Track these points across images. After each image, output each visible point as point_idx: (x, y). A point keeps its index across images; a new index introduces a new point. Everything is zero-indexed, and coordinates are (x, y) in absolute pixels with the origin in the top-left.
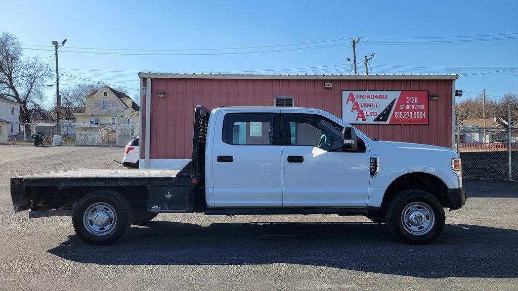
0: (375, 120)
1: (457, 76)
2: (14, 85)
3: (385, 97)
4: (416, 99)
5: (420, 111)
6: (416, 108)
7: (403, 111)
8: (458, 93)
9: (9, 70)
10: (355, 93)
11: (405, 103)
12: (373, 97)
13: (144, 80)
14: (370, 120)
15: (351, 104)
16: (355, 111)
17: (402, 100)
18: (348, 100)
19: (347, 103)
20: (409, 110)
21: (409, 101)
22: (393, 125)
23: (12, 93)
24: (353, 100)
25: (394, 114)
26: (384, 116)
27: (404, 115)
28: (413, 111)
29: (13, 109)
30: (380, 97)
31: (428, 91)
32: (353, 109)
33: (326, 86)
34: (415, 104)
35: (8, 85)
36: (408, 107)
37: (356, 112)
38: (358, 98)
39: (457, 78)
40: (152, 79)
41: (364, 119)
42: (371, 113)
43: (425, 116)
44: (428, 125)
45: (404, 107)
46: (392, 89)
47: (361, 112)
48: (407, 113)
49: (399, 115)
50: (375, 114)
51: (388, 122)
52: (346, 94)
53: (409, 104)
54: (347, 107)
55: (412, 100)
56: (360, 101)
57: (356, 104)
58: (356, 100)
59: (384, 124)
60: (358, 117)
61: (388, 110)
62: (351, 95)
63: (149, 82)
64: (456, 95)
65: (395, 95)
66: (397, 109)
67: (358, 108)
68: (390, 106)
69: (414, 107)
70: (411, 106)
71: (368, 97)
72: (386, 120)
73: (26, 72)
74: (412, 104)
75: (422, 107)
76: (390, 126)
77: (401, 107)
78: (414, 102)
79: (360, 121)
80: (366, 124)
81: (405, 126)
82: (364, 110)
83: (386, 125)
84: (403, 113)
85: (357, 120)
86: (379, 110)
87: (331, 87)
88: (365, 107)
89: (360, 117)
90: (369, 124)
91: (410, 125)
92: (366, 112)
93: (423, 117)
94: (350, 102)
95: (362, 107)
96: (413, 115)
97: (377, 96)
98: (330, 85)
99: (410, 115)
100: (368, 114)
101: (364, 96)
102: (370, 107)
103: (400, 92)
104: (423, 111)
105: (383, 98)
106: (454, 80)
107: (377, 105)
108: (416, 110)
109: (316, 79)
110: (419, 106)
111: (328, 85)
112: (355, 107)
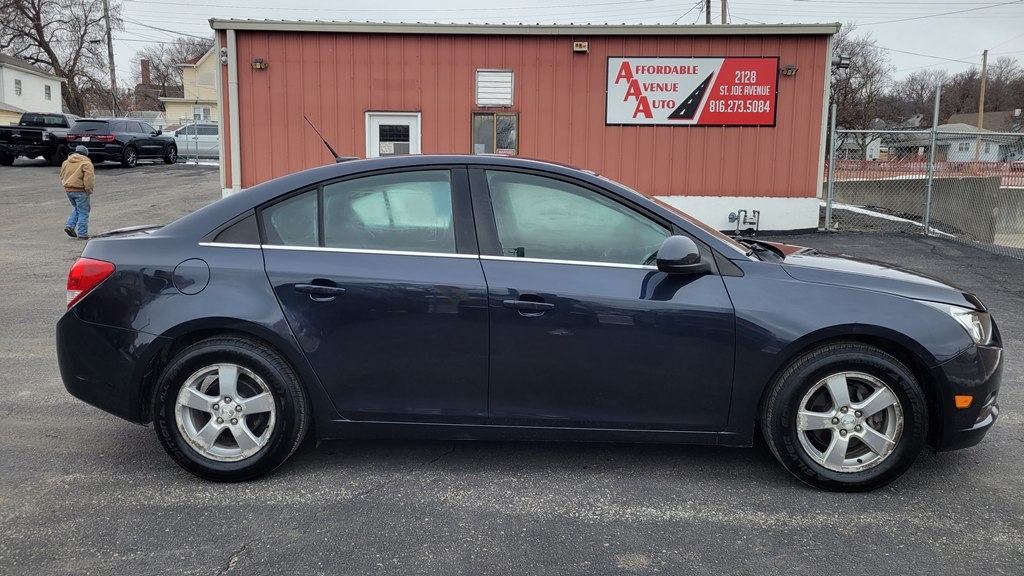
0: (671, 117)
1: (838, 26)
3: (691, 71)
4: (753, 75)
5: (759, 98)
6: (752, 92)
7: (726, 98)
8: (842, 62)
10: (634, 63)
11: (731, 83)
12: (667, 70)
13: (222, 33)
14: (661, 116)
15: (624, 84)
16: (632, 99)
17: (726, 76)
18: (620, 76)
19: (617, 82)
20: (738, 97)
21: (740, 79)
22: (704, 126)
24: (629, 76)
25: (707, 105)
26: (688, 108)
27: (727, 106)
28: (745, 98)
30: (683, 70)
31: (778, 58)
32: (629, 94)
33: (575, 49)
34: (751, 84)
36: (736, 90)
37: (633, 101)
38: (640, 72)
39: (838, 31)
40: (238, 33)
41: (649, 115)
42: (663, 102)
43: (768, 109)
44: (774, 126)
45: (729, 90)
46: (705, 55)
47: (644, 101)
48: (734, 104)
49: (718, 107)
50: (671, 104)
51: (695, 121)
52: (615, 65)
53: (738, 85)
54: (617, 90)
55: (745, 76)
56: (642, 79)
57: (635, 84)
58: (635, 77)
59: (687, 126)
60: (637, 111)
61: (696, 97)
62: (626, 66)
63: (231, 37)
65: (711, 66)
66: (715, 95)
67: (637, 93)
68: (701, 89)
69: (749, 91)
70: (743, 89)
71: (659, 70)
72: (690, 116)
74: (744, 85)
75: (765, 91)
76: (698, 128)
77: (723, 90)
78: (749, 79)
79: (641, 119)
80: (652, 125)
81: (729, 129)
82: (651, 96)
83: (692, 126)
84: (726, 102)
85: (635, 116)
86: (680, 98)
87: (586, 49)
88: (652, 90)
89: (641, 111)
90: (658, 125)
91: (739, 126)
92: (654, 102)
93: (765, 111)
94: (623, 81)
95: (646, 90)
96: (745, 108)
97: (675, 67)
98: (584, 46)
99: (739, 107)
100: (657, 105)
101: (651, 69)
102: (662, 90)
103: (723, 59)
104: (765, 98)
105: (688, 73)
106: (832, 34)
107: (675, 87)
108: (753, 98)
109: (555, 33)
110: (759, 89)
111: (580, 46)
112: (632, 91)
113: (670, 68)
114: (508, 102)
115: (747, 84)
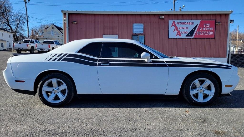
0: (186, 36)
1: (232, 12)
2: (10, 24)
3: (192, 24)
5: (210, 31)
7: (201, 31)
8: (232, 21)
9: (7, 17)
10: (176, 22)
11: (203, 27)
12: (185, 23)
13: (65, 14)
14: (184, 36)
15: (174, 27)
16: (176, 31)
17: (201, 25)
18: (172, 25)
20: (205, 31)
22: (195, 38)
23: (9, 28)
24: (175, 25)
25: (196, 33)
26: (191, 33)
27: (202, 33)
28: (206, 31)
29: (10, 36)
30: (190, 23)
31: (216, 20)
32: (175, 30)
33: (160, 18)
34: (208, 27)
35: (7, 24)
36: (204, 29)
38: (178, 24)
39: (232, 13)
40: (69, 14)
41: (180, 35)
42: (184, 32)
43: (213, 34)
44: (214, 38)
45: (202, 29)
46: (196, 19)
47: (179, 32)
48: (204, 32)
49: (199, 33)
50: (186, 33)
51: (193, 37)
52: (171, 22)
53: (205, 27)
54: (172, 29)
55: (207, 25)
56: (178, 26)
57: (176, 27)
58: (177, 25)
59: (191, 38)
60: (177, 34)
61: (193, 31)
62: (174, 23)
63: (67, 15)
64: (231, 22)
65: (197, 22)
66: (198, 30)
67: (177, 30)
68: (195, 29)
69: (208, 29)
70: (206, 28)
71: (183, 23)
72: (191, 36)
73: (15, 18)
74: (206, 27)
75: (212, 29)
76: (194, 39)
77: (201, 29)
78: (208, 26)
79: (178, 37)
80: (181, 38)
81: (202, 39)
83: (192, 38)
84: (201, 32)
85: (176, 36)
86: (189, 31)
88: (181, 29)
89: (178, 34)
90: (183, 38)
91: (205, 38)
94: (173, 26)
95: (180, 29)
96: (207, 33)
98: (163, 17)
99: (205, 33)
100: (182, 33)
101: (181, 23)
102: (184, 29)
103: (200, 21)
104: (212, 31)
105: (191, 24)
106: (230, 14)
107: (187, 28)
108: (209, 31)
109: (155, 13)
110: (210, 28)
111: (162, 17)
112: (176, 29)
113: (186, 23)
114: (142, 32)
115: (207, 27)
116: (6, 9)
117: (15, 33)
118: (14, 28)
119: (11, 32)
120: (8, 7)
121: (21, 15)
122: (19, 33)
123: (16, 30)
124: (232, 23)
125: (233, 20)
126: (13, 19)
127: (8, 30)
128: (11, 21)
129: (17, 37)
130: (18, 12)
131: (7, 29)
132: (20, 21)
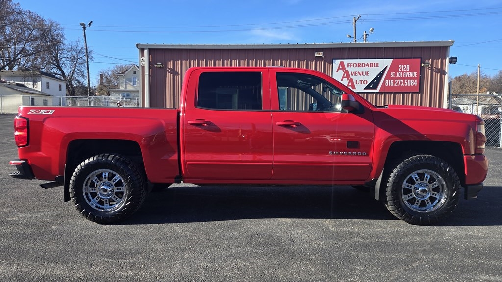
0: (365, 89)
1: (453, 42)
2: (60, 65)
3: (376, 65)
4: (408, 67)
5: (411, 78)
6: (408, 76)
7: (394, 79)
8: (453, 60)
9: (56, 52)
10: (346, 62)
11: (396, 71)
12: (363, 65)
13: (142, 50)
14: (360, 88)
17: (394, 68)
18: (339, 69)
19: (337, 71)
20: (400, 78)
21: (401, 69)
22: (383, 93)
23: (59, 72)
24: (343, 68)
25: (384, 82)
26: (374, 84)
27: (394, 83)
28: (404, 78)
30: (371, 65)
31: (421, 58)
32: (343, 77)
33: (316, 55)
34: (407, 72)
35: (54, 64)
36: (399, 75)
37: (346, 81)
38: (349, 66)
39: (452, 45)
40: (150, 50)
41: (354, 87)
42: (361, 81)
43: (416, 84)
44: (419, 92)
45: (396, 75)
46: (383, 57)
47: (351, 81)
48: (398, 81)
49: (390, 83)
50: (365, 83)
51: (378, 90)
52: (336, 63)
53: (400, 72)
54: (337, 76)
55: (404, 67)
56: (350, 70)
57: (347, 72)
58: (347, 69)
59: (373, 93)
60: (348, 85)
61: (378, 78)
62: (342, 63)
63: (146, 52)
64: (450, 62)
65: (386, 63)
66: (388, 77)
67: (348, 77)
68: (381, 74)
69: (406, 75)
70: (403, 74)
71: (359, 65)
72: (376, 88)
74: (403, 72)
75: (414, 74)
76: (379, 94)
77: (392, 75)
78: (406, 69)
81: (395, 94)
82: (355, 78)
83: (376, 93)
84: (394, 81)
86: (370, 79)
87: (322, 55)
88: (355, 75)
89: (350, 86)
90: (359, 93)
91: (401, 93)
92: (356, 81)
93: (414, 85)
94: (341, 71)
95: (352, 75)
96: (404, 83)
97: (367, 64)
99: (401, 83)
100: (358, 83)
101: (355, 64)
102: (361, 75)
103: (392, 60)
104: (414, 78)
105: (374, 66)
106: (449, 46)
107: (367, 74)
108: (408, 78)
109: (306, 47)
110: (411, 74)
111: (319, 54)
112: (345, 76)
113: (365, 64)
115: (405, 72)
116: (54, 38)
117: (70, 81)
118: (67, 71)
119: (62, 79)
120: (58, 35)
121: (80, 48)
122: (76, 82)
123: (72, 76)
124: (455, 63)
125: (456, 58)
126: (65, 56)
127: (58, 76)
128: (64, 59)
129: (74, 89)
130: (74, 44)
131: (56, 74)
132: (78, 59)
